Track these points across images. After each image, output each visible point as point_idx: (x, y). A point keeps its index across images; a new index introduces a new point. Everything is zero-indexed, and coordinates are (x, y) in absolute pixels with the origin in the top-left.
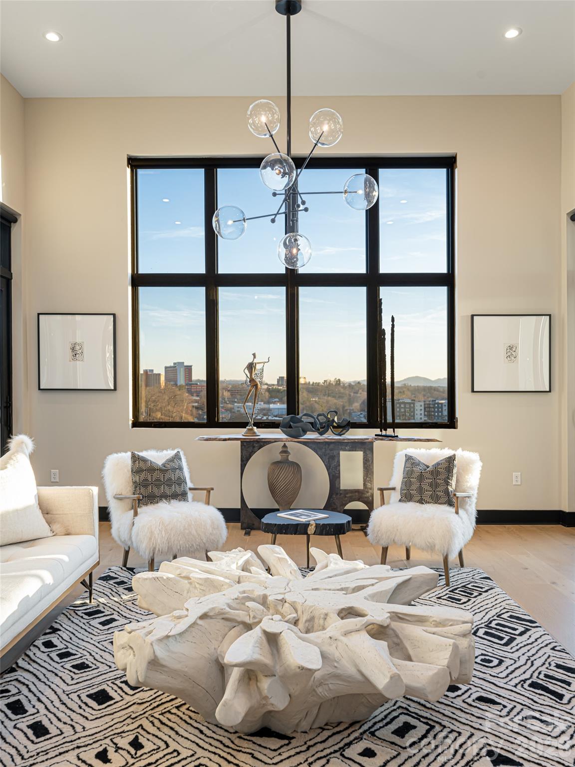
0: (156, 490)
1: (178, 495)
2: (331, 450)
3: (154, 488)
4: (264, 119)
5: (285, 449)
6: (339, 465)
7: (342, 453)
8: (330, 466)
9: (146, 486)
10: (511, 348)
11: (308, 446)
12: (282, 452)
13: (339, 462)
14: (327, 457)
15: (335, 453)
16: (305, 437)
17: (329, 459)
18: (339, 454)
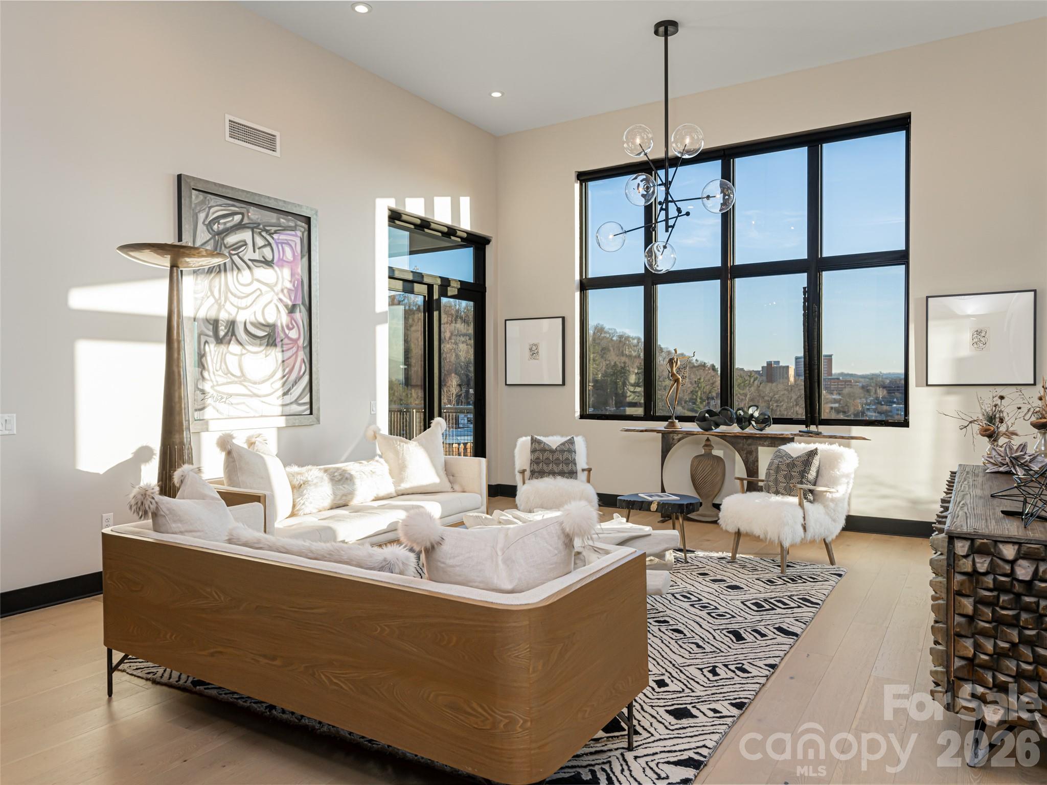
0: (545, 467)
1: (565, 473)
2: (749, 445)
3: (544, 465)
4: (638, 141)
5: (708, 443)
6: (757, 461)
7: (760, 448)
8: (747, 461)
9: (538, 463)
10: (979, 332)
11: (725, 440)
12: (706, 445)
13: (757, 457)
14: (745, 452)
15: (753, 448)
16: (718, 430)
17: (746, 454)
18: (757, 449)
